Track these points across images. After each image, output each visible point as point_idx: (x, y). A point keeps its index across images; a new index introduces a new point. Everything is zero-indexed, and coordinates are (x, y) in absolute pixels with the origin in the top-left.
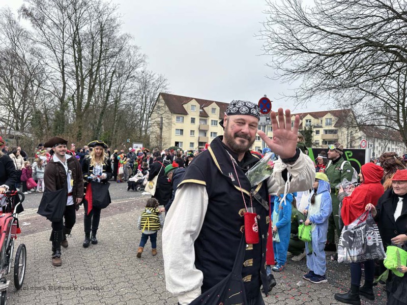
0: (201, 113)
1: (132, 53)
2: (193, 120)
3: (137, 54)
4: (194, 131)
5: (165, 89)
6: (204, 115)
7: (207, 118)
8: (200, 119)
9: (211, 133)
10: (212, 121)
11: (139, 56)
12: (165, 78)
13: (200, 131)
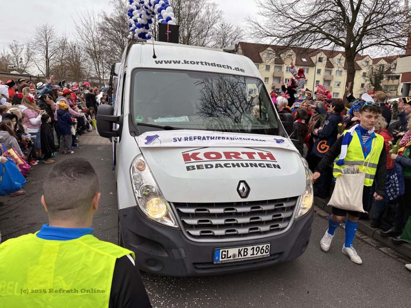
0: (276, 60)
1: (211, 10)
2: (268, 68)
3: (216, 10)
4: (268, 78)
5: (242, 39)
6: (279, 62)
7: (282, 65)
8: (275, 66)
9: (286, 79)
10: (287, 67)
11: (217, 12)
12: (241, 29)
13: (274, 78)
